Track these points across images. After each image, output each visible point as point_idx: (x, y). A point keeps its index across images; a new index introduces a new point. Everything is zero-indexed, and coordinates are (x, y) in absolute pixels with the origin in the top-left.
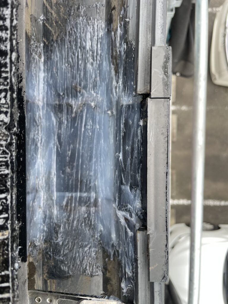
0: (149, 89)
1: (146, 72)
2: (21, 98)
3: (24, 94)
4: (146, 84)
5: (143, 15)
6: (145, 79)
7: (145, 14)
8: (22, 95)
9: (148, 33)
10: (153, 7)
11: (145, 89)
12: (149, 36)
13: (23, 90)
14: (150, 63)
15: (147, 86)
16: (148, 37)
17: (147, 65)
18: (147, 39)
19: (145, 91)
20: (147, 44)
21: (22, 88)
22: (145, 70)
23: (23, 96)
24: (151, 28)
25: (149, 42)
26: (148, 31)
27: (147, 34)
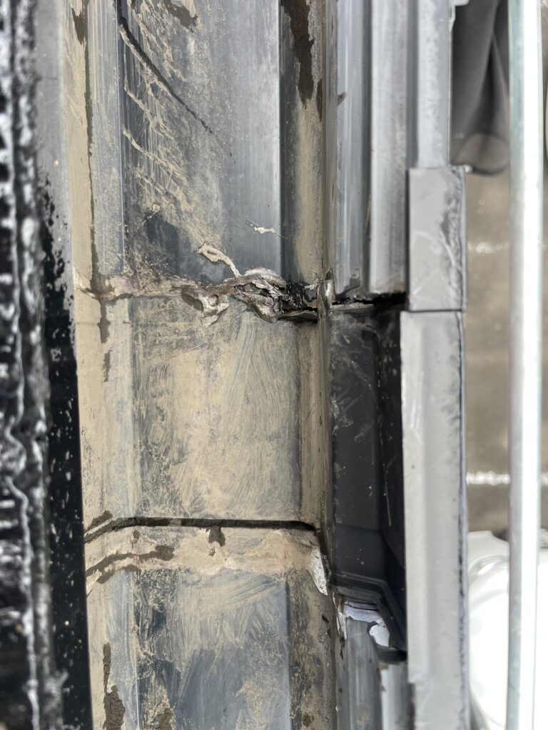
0: (402, 279)
1: (394, 234)
2: (63, 315)
3: (70, 305)
4: (394, 266)
5: (381, 76)
6: (391, 252)
7: (387, 74)
8: (66, 307)
9: (398, 125)
10: (408, 54)
11: (391, 281)
12: (401, 134)
13: (67, 295)
14: (403, 209)
15: (397, 271)
16: (398, 138)
17: (395, 216)
18: (394, 141)
19: (393, 284)
20: (394, 155)
21: (64, 289)
22: (391, 227)
23: (68, 311)
24: (404, 112)
25: (399, 150)
26: (397, 120)
27: (394, 130)
